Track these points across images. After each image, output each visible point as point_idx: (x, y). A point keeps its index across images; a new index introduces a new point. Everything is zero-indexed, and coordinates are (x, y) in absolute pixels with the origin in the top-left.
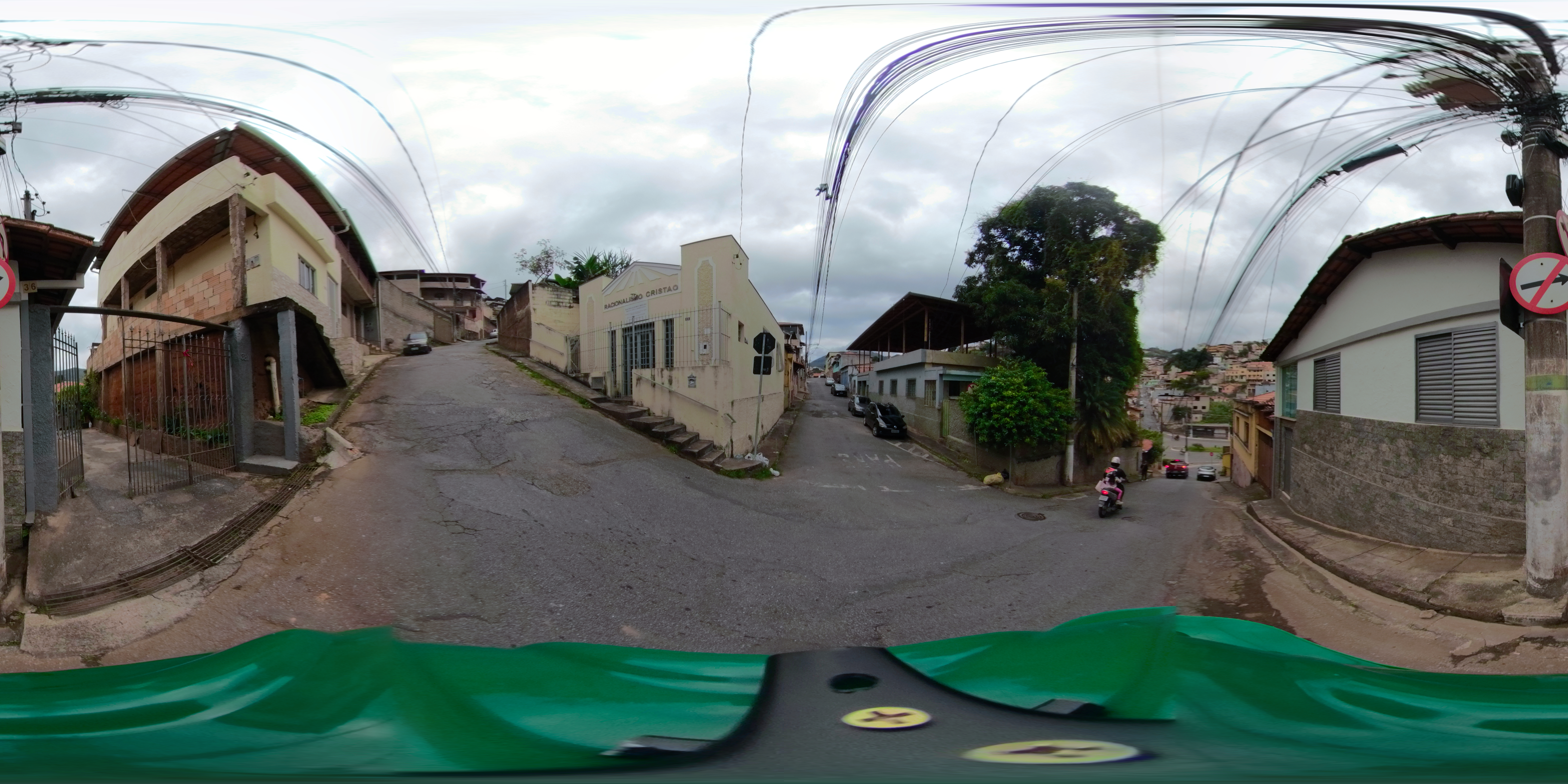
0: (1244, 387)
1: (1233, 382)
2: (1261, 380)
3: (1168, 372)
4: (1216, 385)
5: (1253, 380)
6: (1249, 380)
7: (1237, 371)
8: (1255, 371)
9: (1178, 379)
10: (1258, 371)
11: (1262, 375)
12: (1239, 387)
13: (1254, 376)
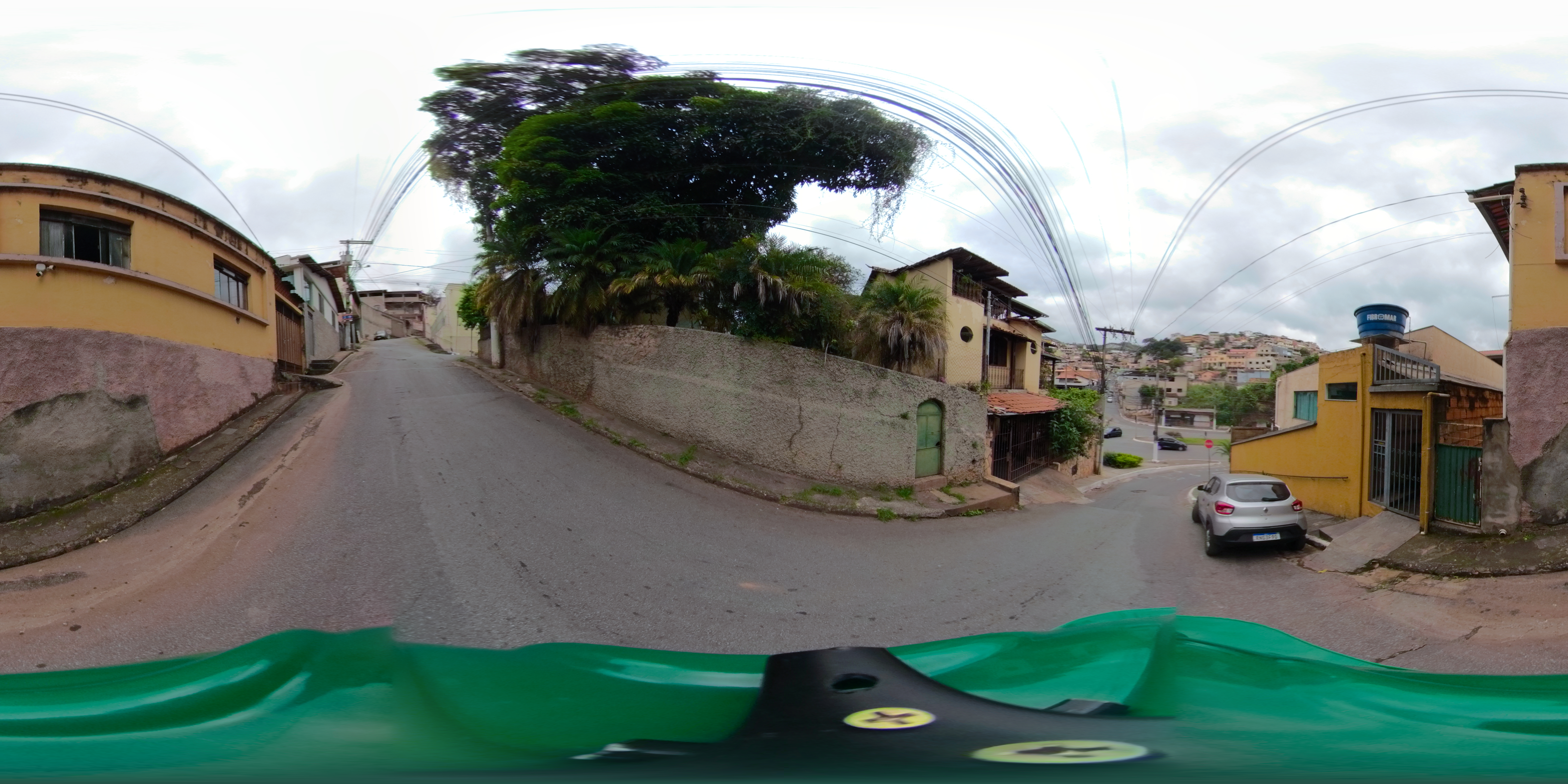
0: (1223, 375)
1: (1211, 369)
2: (1243, 368)
3: (1139, 361)
4: (1191, 372)
5: (1234, 368)
6: (1229, 368)
7: (1216, 357)
8: (1236, 357)
9: (1149, 367)
10: (1239, 357)
11: (1244, 362)
12: (1218, 375)
13: (1235, 363)
